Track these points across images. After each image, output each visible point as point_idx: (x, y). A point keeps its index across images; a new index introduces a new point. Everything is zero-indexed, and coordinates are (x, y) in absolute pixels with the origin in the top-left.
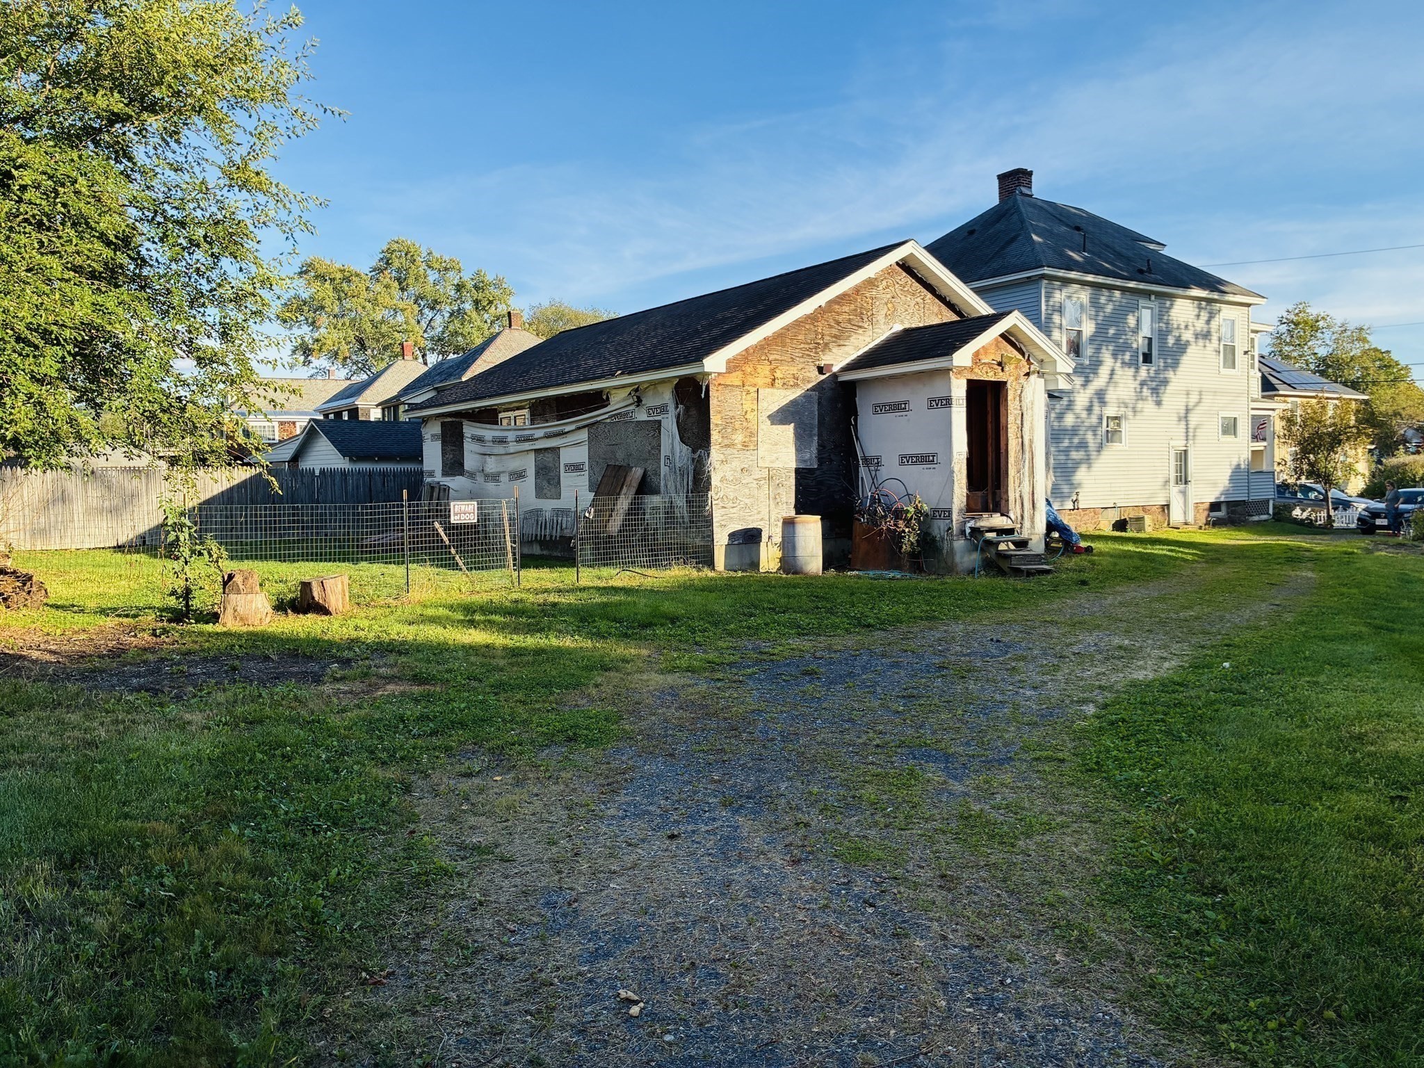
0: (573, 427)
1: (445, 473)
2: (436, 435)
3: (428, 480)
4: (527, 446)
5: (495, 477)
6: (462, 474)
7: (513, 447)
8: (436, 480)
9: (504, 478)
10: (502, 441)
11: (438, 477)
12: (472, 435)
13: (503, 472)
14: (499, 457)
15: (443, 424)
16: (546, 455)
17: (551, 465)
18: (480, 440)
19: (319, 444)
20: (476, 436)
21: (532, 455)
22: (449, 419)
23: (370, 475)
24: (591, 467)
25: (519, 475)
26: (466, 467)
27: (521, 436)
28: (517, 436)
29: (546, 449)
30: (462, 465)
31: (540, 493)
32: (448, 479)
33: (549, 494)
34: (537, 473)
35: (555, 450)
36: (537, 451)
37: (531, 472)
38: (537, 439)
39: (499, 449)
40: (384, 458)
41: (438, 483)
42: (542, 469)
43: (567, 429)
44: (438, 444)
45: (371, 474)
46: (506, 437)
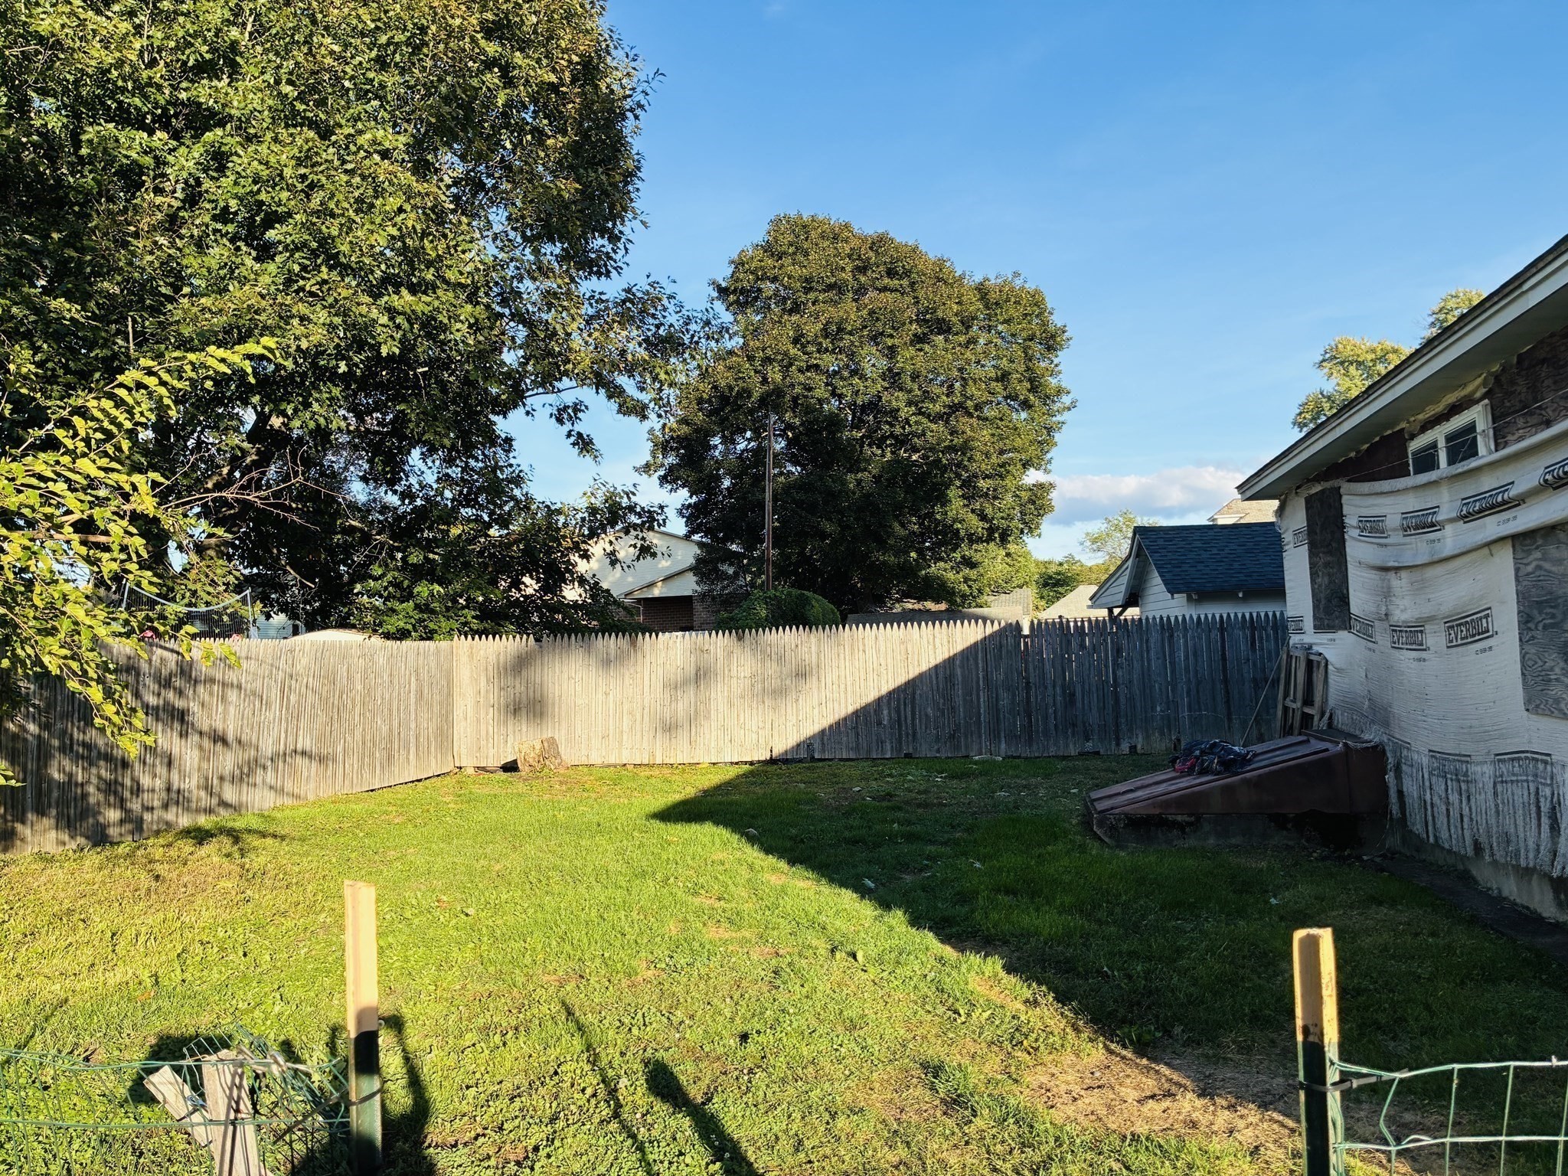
1: (1320, 626)
2: (1301, 529)
3: (1296, 639)
4: (1493, 527)
5: (1411, 635)
6: (1347, 625)
7: (1453, 538)
8: (1306, 639)
9: (1436, 638)
10: (1423, 524)
11: (1309, 634)
12: (1362, 519)
13: (1431, 619)
14: (1416, 575)
15: (1308, 502)
16: (1553, 551)
18: (1373, 527)
20: (1369, 518)
21: (1505, 560)
22: (1317, 487)
25: (1473, 627)
26: (1355, 608)
27: (1474, 498)
28: (1463, 502)
29: (1549, 532)
30: (1344, 600)
32: (1324, 638)
34: (1526, 621)
36: (1521, 540)
37: (1506, 619)
39: (1418, 549)
41: (1309, 647)
42: (1539, 605)
44: (1306, 554)
45: (1223, 626)
46: (1435, 510)
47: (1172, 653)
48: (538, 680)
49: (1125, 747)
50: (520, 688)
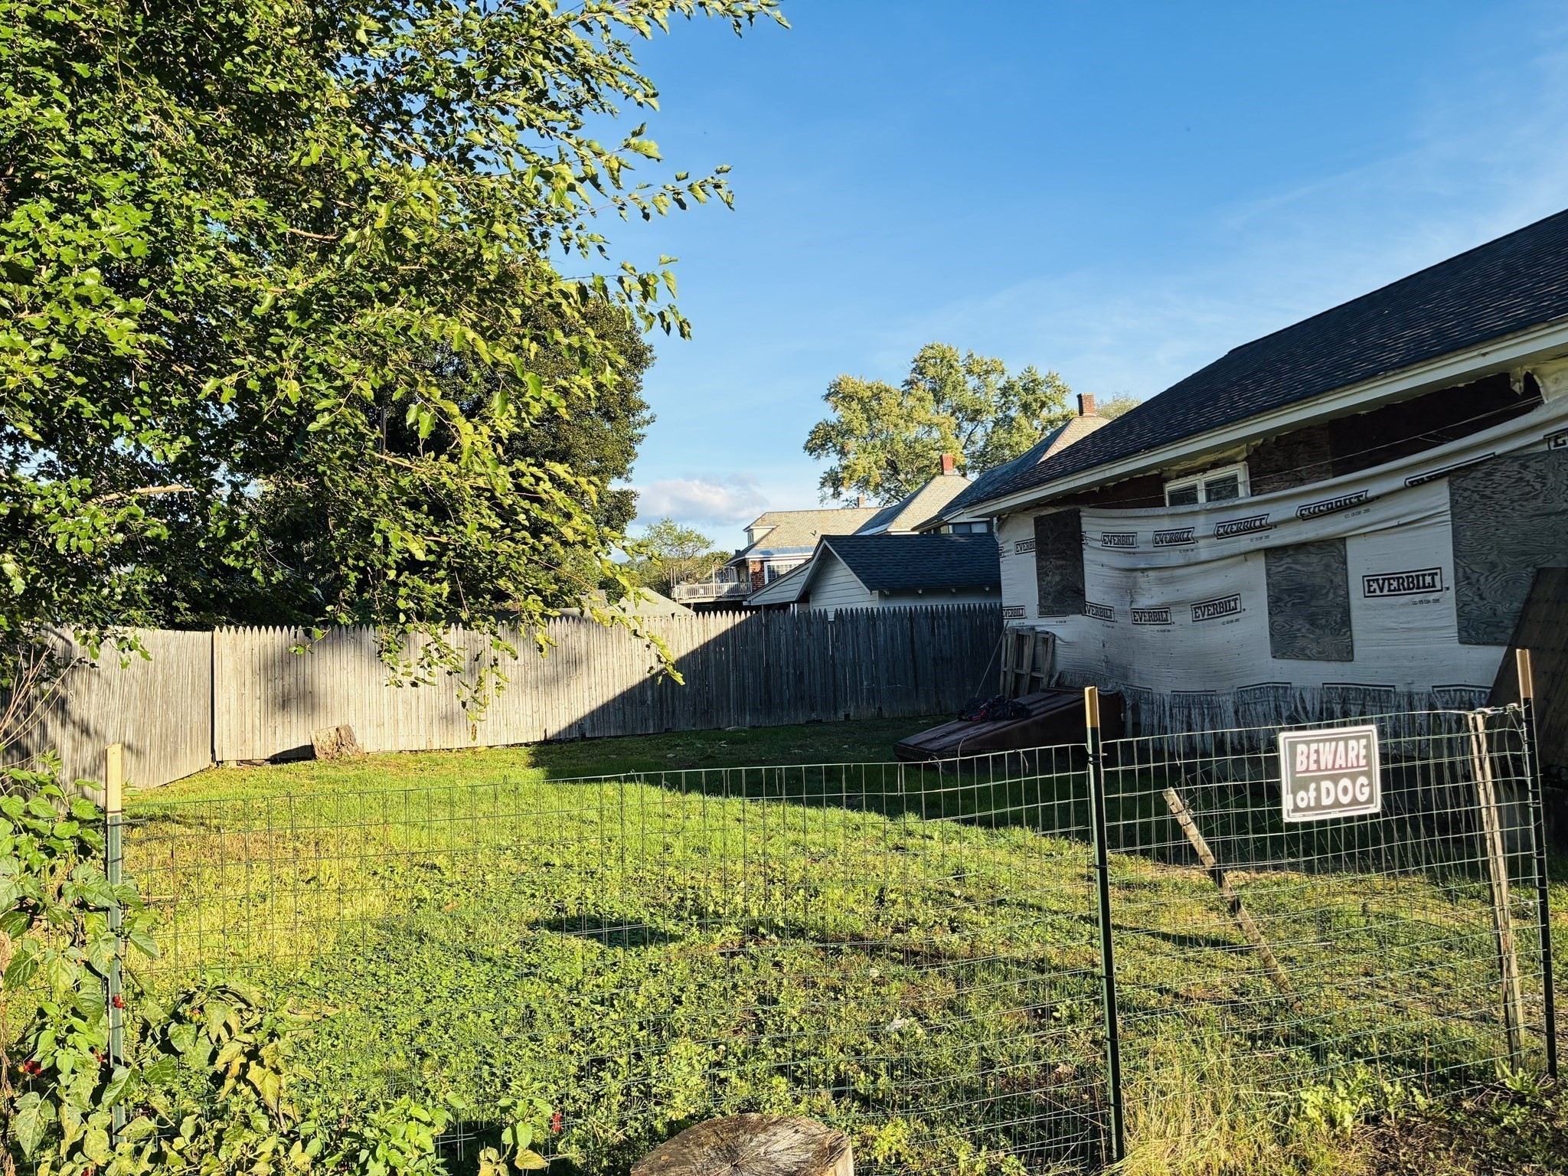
0: (1399, 482)
1: (1045, 611)
2: (1024, 543)
3: (1011, 623)
4: (1246, 542)
5: (1159, 615)
6: (1082, 611)
7: (1207, 550)
8: (1028, 623)
9: (1181, 616)
10: (1180, 538)
11: (1032, 619)
12: (1105, 534)
13: (1180, 603)
14: (1169, 573)
15: (1039, 522)
16: (1302, 558)
17: (1318, 581)
18: (1123, 541)
19: (836, 574)
20: (1115, 535)
21: (1257, 565)
22: (1052, 511)
23: (911, 619)
24: (1463, 578)
25: (1221, 607)
26: (1091, 597)
27: (1231, 523)
28: (1220, 525)
29: (1301, 547)
30: (1080, 593)
31: (1283, 645)
32: (1052, 621)
33: (1314, 648)
34: (1275, 604)
35: (1335, 546)
36: (1269, 552)
37: (1256, 601)
38: (1275, 525)
39: (1172, 556)
40: (931, 591)
41: (1032, 628)
42: (1289, 592)
43: (1374, 490)
44: (1030, 559)
45: (912, 616)
46: (1189, 530)
47: (875, 637)
48: (308, 671)
49: (841, 715)
50: (289, 680)
